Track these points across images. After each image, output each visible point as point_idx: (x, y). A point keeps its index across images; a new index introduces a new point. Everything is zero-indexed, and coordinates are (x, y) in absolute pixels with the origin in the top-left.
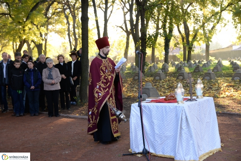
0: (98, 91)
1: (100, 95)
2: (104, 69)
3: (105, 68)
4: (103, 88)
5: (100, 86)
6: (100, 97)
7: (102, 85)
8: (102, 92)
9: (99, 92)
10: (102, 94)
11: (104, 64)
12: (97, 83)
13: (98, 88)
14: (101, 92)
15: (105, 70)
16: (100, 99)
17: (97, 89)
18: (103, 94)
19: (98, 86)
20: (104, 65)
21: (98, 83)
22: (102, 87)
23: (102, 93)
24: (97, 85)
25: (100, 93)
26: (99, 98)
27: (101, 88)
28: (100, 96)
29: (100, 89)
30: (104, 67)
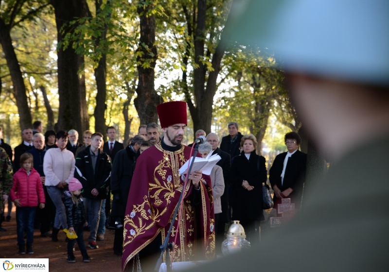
0: (131, 224)
1: (132, 234)
2: (163, 173)
3: (165, 172)
4: (144, 221)
5: (138, 214)
6: (131, 239)
7: (143, 213)
8: (139, 227)
9: (131, 227)
10: (136, 233)
11: (166, 162)
12: (135, 206)
13: (132, 217)
14: (136, 227)
15: (167, 176)
16: (130, 242)
17: (130, 218)
18: (138, 234)
19: (133, 213)
20: (166, 165)
21: (137, 206)
22: (142, 217)
23: (137, 230)
24: (132, 209)
25: (134, 229)
26: (127, 240)
27: (140, 220)
28: (132, 236)
29: (136, 220)
30: (163, 169)
